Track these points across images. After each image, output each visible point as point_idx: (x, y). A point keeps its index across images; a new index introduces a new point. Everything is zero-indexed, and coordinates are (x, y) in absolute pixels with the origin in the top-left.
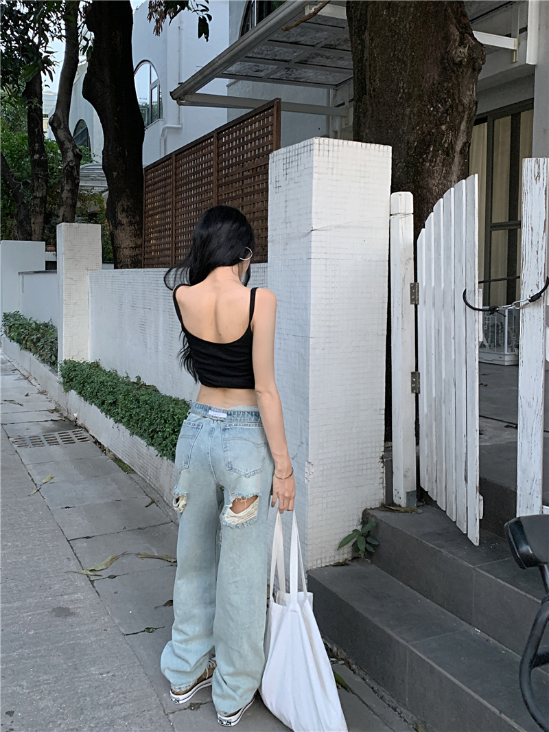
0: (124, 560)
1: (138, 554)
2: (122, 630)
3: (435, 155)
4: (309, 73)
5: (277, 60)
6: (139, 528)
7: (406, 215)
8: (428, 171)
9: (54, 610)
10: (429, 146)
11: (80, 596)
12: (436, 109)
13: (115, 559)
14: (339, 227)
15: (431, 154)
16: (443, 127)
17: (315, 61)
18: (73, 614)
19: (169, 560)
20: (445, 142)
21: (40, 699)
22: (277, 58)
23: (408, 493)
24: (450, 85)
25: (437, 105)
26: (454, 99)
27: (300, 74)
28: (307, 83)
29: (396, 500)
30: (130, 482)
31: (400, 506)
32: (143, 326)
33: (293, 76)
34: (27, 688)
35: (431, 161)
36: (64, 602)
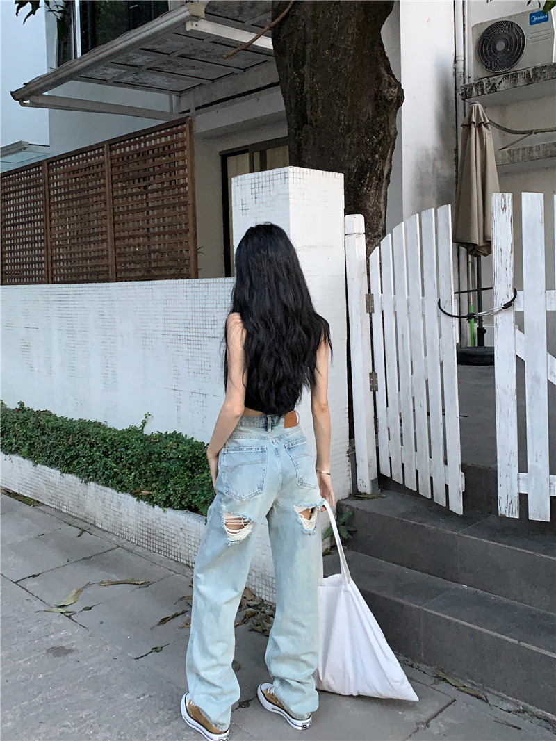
0: (88, 591)
1: (102, 582)
2: (130, 655)
3: (371, 181)
4: (157, 79)
5: (129, 65)
6: (84, 558)
7: (360, 234)
8: (365, 194)
9: (48, 651)
10: (366, 173)
11: (66, 633)
12: (371, 140)
13: (79, 591)
14: (310, 247)
15: (368, 179)
16: (377, 156)
17: (165, 68)
18: (71, 651)
19: (136, 582)
20: (378, 169)
21: (94, 732)
22: (128, 63)
23: (372, 481)
24: (382, 119)
25: (372, 137)
26: (385, 132)
27: (148, 79)
28: (151, 88)
29: (361, 489)
30: (41, 514)
31: (365, 494)
32: (25, 348)
33: (140, 81)
34: (74, 727)
35: (368, 186)
36: (53, 640)
